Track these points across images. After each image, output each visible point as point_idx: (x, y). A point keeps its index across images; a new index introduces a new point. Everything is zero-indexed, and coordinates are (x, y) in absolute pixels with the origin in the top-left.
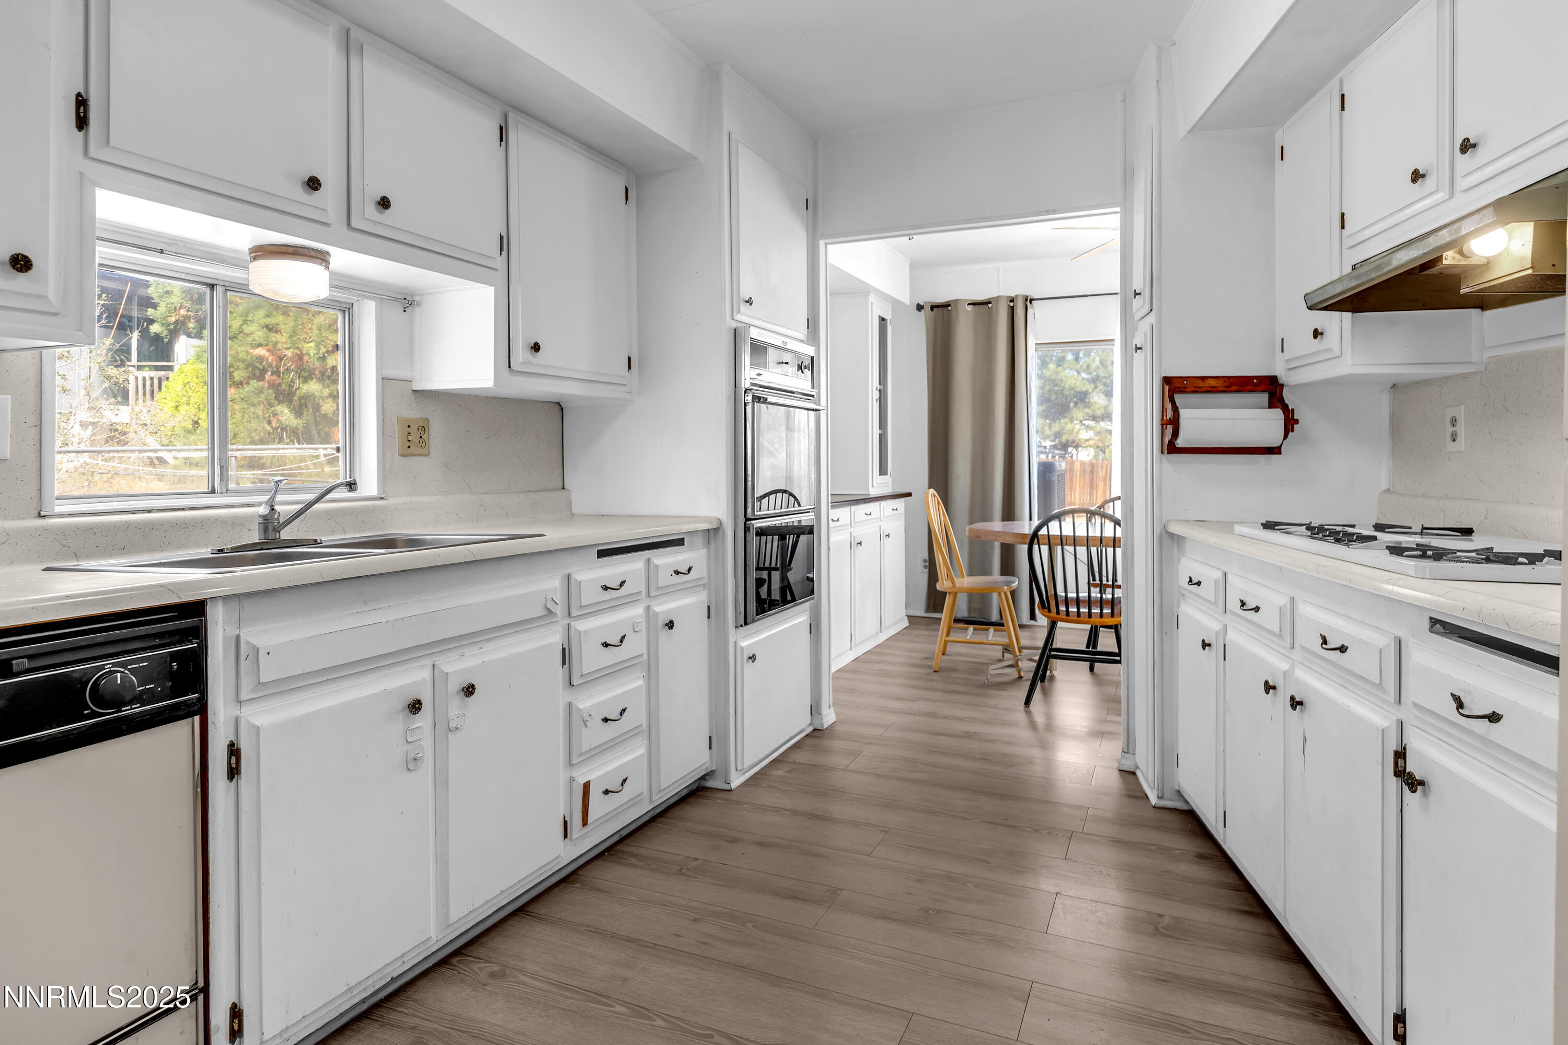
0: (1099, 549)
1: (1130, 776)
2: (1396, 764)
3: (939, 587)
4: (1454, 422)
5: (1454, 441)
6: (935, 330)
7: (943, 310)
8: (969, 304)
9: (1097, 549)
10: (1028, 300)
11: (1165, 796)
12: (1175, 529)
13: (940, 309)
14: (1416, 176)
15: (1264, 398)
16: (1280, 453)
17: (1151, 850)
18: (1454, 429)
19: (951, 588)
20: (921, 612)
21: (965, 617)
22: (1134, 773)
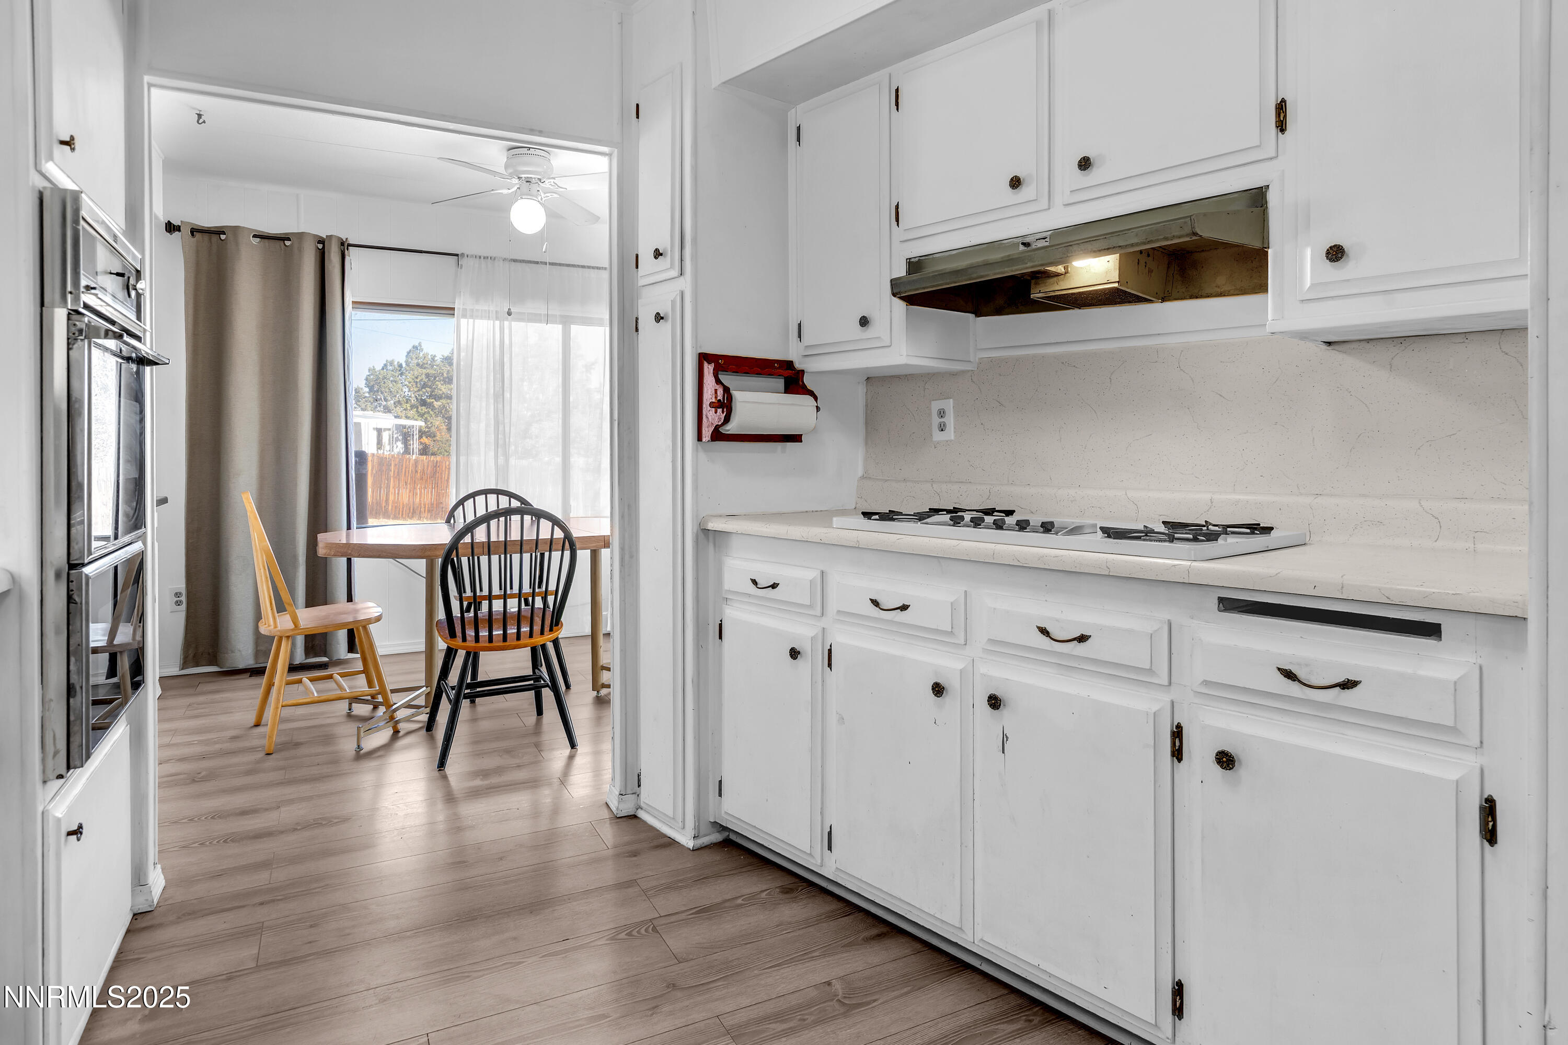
0: (534, 554)
1: (634, 821)
2: (1174, 744)
3: (263, 630)
4: (942, 413)
5: (942, 430)
6: (198, 264)
7: (210, 239)
8: (255, 236)
9: (531, 555)
10: (344, 246)
11: (702, 833)
12: (712, 525)
13: (206, 236)
14: (1016, 183)
15: (780, 383)
16: (801, 441)
17: (740, 906)
18: (942, 420)
19: (292, 630)
20: (175, 670)
21: (251, 665)
22: (635, 817)
